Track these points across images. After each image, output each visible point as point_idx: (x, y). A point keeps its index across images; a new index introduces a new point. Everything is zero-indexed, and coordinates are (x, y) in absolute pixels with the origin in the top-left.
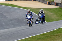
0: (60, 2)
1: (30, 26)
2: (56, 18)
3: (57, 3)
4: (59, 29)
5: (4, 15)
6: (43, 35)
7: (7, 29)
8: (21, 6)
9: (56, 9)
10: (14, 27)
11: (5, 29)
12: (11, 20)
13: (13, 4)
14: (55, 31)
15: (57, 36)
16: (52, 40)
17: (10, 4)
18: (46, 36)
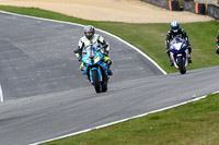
0: (215, 3)
2: (200, 59)
3: (204, 5)
4: (210, 97)
5: (16, 48)
6: (155, 117)
7: (27, 96)
8: (75, 16)
9: (201, 24)
10: (52, 89)
11: (18, 96)
12: (42, 65)
14: (197, 103)
15: (204, 123)
16: (186, 135)
17: (37, 9)
18: (164, 121)
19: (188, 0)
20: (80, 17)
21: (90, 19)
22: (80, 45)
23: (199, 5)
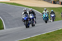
6: (48, 34)
7: (12, 28)
8: (26, 5)
11: (10, 28)
12: (16, 19)
13: (18, 3)
16: (57, 39)
17: (15, 3)
18: (51, 35)
19: (58, 1)
22: (43, 12)
23: (61, 2)
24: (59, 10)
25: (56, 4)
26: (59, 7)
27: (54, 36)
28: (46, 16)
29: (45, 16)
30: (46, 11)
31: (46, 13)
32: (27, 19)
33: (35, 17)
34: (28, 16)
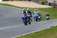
1: (25, 25)
4: (52, 27)
6: (37, 33)
7: (4, 27)
10: (11, 25)
14: (48, 29)
15: (50, 34)
16: (45, 37)
18: (40, 33)
19: (46, 2)
20: (18, 6)
21: (21, 7)
23: (49, 3)
24: (47, 10)
25: (44, 4)
26: (47, 8)
27: (43, 34)
28: (37, 16)
29: (35, 16)
30: (36, 12)
31: (36, 14)
32: (26, 17)
33: (31, 16)
34: (27, 15)
